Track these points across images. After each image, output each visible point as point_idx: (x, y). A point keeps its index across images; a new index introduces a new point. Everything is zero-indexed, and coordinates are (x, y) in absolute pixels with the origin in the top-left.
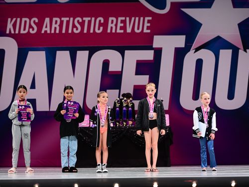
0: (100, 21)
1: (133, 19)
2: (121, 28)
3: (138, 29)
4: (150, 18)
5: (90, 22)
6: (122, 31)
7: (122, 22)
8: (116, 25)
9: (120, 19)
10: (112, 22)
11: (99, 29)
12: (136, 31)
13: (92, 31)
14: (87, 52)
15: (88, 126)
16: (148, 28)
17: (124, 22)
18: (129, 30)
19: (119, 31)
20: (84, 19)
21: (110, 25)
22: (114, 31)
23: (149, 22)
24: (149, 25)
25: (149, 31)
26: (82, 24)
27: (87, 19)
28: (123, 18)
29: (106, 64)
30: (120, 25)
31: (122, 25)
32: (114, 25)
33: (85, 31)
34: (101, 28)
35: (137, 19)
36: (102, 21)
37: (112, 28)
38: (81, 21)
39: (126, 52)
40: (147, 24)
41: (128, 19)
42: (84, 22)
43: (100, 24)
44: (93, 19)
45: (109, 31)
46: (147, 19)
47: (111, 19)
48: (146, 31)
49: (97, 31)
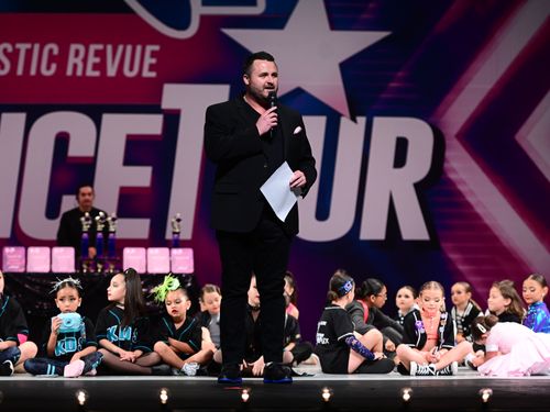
0: (51, 51)
1: (120, 48)
2: (95, 67)
3: (131, 69)
4: (157, 48)
5: (29, 53)
6: (97, 74)
7: (97, 53)
8: (85, 61)
9: (93, 48)
11: (48, 68)
12: (127, 73)
13: (33, 72)
14: (21, 117)
15: (22, 270)
16: (152, 68)
17: (101, 54)
18: (111, 71)
19: (90, 73)
20: (18, 46)
21: (72, 60)
22: (79, 73)
23: (153, 54)
24: (154, 61)
25: (153, 74)
26: (13, 57)
27: (23, 47)
28: (100, 47)
29: (62, 140)
30: (92, 60)
31: (97, 60)
32: (81, 60)
33: (20, 72)
34: (54, 66)
35: (129, 48)
36: (56, 52)
37: (75, 66)
38: (10, 49)
39: (107, 118)
40: (149, 61)
41: (109, 48)
42: (17, 52)
43: (52, 58)
44: (37, 47)
45: (69, 72)
46: (150, 48)
47: (73, 47)
48: (147, 74)
49: (45, 72)
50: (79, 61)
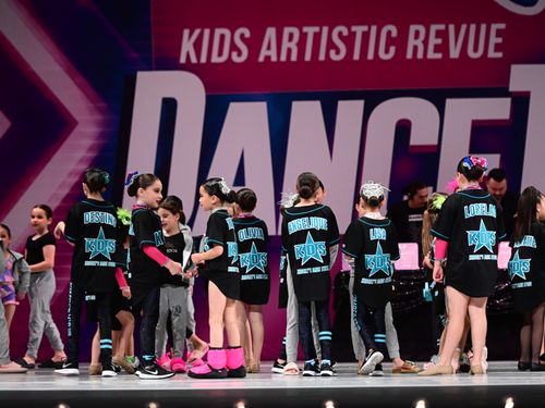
0: (389, 33)
1: (464, 27)
2: (437, 49)
3: (476, 50)
4: (502, 26)
5: (366, 36)
6: (439, 56)
7: (439, 34)
8: (426, 42)
9: (434, 28)
10: (417, 35)
11: (387, 51)
12: (471, 54)
13: (370, 56)
14: (361, 103)
16: (498, 48)
17: (443, 34)
18: (454, 53)
19: (431, 55)
20: (354, 28)
21: (411, 42)
22: (420, 55)
23: (499, 33)
24: (500, 40)
25: (500, 55)
26: (349, 41)
27: (359, 30)
28: (442, 27)
29: (403, 128)
30: (434, 41)
31: (439, 41)
32: (422, 42)
33: (356, 56)
34: (392, 49)
35: (473, 27)
36: (394, 34)
37: (415, 48)
38: (345, 32)
39: (449, 102)
40: (494, 40)
41: (452, 28)
42: (352, 35)
43: (390, 41)
44: (374, 29)
45: (409, 55)
46: (495, 27)
47: (413, 28)
48: (492, 54)
49: (383, 56)
50: (419, 43)
